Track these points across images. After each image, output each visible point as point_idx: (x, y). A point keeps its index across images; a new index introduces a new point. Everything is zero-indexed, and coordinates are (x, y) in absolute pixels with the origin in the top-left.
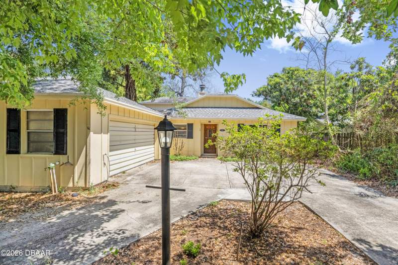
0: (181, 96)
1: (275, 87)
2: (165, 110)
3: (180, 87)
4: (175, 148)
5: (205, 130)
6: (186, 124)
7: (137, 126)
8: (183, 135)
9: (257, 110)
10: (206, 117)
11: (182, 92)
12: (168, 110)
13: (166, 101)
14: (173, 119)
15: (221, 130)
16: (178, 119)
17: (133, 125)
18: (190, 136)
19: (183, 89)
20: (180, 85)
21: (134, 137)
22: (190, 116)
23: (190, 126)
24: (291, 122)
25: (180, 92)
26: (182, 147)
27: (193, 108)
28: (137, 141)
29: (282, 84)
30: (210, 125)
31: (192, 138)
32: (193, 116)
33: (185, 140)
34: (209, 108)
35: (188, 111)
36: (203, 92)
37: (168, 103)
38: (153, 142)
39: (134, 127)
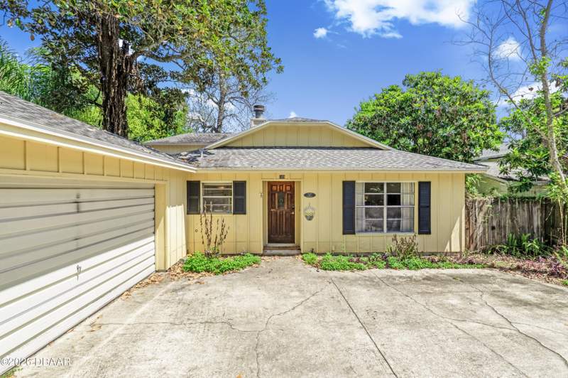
0: (217, 131)
1: (401, 108)
2: (183, 154)
3: (216, 117)
4: (206, 242)
5: (271, 194)
6: (230, 182)
7: (85, 195)
8: (225, 205)
9: (373, 152)
10: (274, 168)
11: (220, 126)
12: (192, 152)
13: (191, 140)
14: (201, 171)
15: (306, 195)
16: (212, 171)
17: (71, 195)
18: (240, 208)
19: (220, 121)
20: (216, 114)
21: (73, 232)
22: (239, 165)
23: (240, 187)
24: (453, 177)
25: (216, 126)
26: (223, 236)
27: (242, 148)
28: (82, 243)
29: (415, 102)
30: (281, 184)
31: (245, 213)
32: (246, 164)
33: (229, 218)
34: (276, 147)
35: (234, 154)
36: (261, 118)
37: (196, 144)
38: (152, 230)
39: (74, 198)
